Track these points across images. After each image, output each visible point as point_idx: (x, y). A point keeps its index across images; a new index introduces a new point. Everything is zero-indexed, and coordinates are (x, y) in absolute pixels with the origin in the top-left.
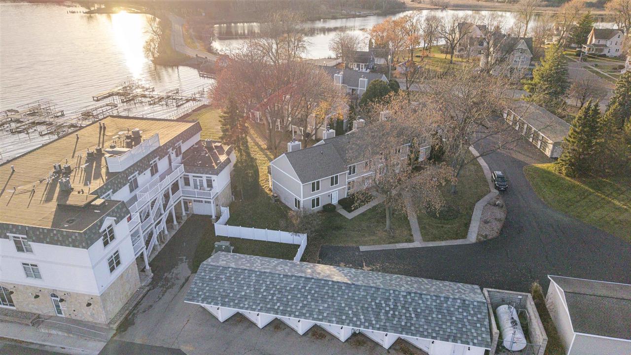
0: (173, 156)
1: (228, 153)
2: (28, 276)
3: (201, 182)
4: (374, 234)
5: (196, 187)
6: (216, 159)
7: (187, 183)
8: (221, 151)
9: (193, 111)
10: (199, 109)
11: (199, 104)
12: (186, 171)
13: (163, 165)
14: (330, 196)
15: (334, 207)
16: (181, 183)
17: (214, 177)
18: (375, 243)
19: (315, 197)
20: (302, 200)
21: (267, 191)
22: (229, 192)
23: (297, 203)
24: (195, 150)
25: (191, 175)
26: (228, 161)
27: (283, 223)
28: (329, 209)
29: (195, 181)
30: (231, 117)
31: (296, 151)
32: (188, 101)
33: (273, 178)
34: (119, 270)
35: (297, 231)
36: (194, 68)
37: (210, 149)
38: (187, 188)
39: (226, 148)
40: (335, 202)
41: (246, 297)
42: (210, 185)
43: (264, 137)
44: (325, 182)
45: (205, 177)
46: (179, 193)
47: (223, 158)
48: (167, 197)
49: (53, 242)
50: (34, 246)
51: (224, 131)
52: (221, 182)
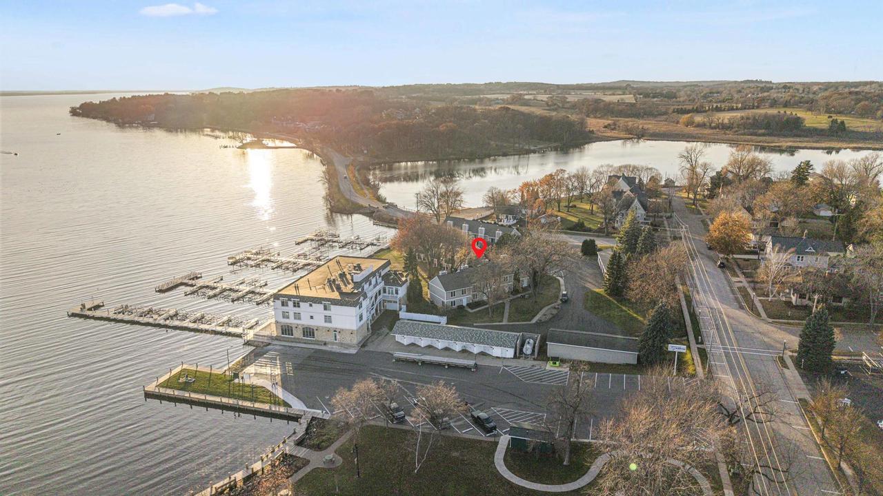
0: (378, 277)
1: (406, 276)
2: (325, 322)
3: (392, 291)
4: (483, 319)
5: (389, 294)
6: (400, 279)
7: (385, 292)
8: (402, 276)
9: (375, 253)
10: (379, 251)
11: (379, 248)
12: (385, 285)
13: (373, 281)
14: (461, 300)
15: (464, 307)
16: (382, 292)
17: (399, 288)
18: (482, 322)
19: (453, 300)
20: (445, 301)
21: (427, 299)
22: (406, 298)
23: (443, 302)
24: (388, 275)
25: (387, 287)
26: (406, 281)
27: (434, 311)
28: (461, 307)
29: (389, 291)
30: (409, 257)
31: (444, 275)
32: (368, 245)
33: (431, 291)
34: (362, 322)
35: (441, 315)
36: (367, 216)
37: (396, 274)
38: (385, 294)
39: (405, 274)
40: (465, 304)
41: (417, 333)
42: (397, 293)
43: (425, 271)
44: (458, 292)
45: (394, 288)
46: (381, 296)
47: (404, 279)
48: (376, 298)
49: (342, 305)
50: (332, 307)
51: (405, 264)
52: (402, 291)
